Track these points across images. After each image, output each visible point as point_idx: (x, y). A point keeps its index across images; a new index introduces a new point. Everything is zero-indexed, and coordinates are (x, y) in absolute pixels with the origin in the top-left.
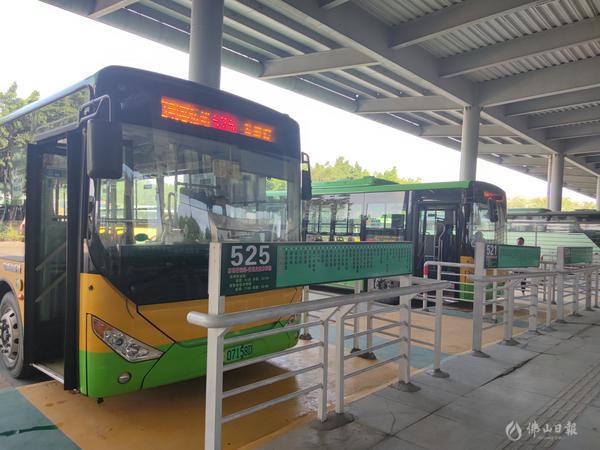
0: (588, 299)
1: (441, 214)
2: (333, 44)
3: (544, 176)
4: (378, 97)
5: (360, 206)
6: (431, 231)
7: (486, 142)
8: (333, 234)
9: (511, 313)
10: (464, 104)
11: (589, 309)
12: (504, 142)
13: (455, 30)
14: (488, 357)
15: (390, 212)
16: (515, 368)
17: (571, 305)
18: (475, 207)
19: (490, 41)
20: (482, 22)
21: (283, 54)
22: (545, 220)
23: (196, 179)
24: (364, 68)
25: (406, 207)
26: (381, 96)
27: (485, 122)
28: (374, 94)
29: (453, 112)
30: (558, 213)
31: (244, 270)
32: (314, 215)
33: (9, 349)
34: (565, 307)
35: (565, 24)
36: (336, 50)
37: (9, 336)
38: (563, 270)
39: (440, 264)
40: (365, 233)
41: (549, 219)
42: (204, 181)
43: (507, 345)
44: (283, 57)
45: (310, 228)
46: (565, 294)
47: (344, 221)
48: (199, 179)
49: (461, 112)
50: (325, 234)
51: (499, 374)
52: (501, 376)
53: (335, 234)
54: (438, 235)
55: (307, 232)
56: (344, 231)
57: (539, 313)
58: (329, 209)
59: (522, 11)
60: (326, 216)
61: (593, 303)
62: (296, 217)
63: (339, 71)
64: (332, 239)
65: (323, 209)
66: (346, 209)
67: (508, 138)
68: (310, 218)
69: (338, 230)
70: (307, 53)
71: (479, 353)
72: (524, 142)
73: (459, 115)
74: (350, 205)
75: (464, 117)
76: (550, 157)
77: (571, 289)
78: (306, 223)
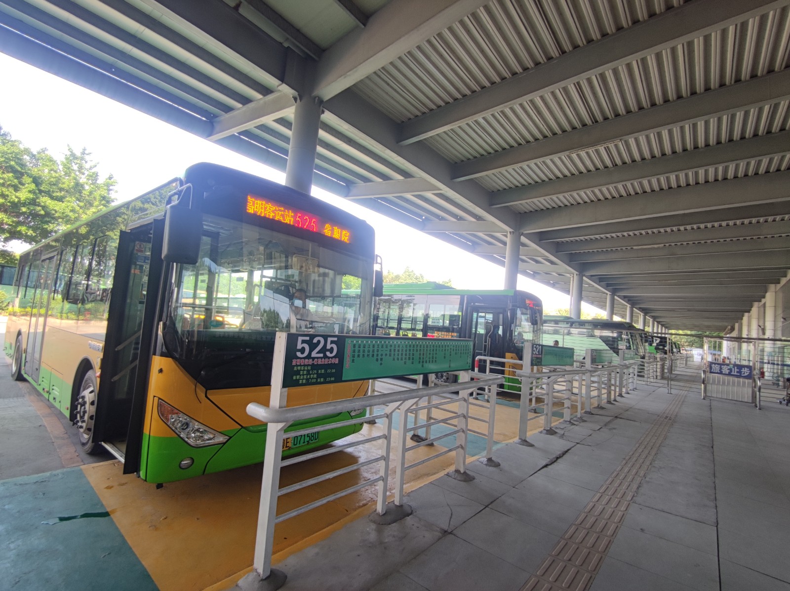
0: (609, 393)
1: (490, 317)
2: (406, 174)
3: (567, 291)
4: (440, 220)
5: (423, 306)
6: (481, 331)
7: (523, 261)
8: (399, 328)
9: (550, 405)
10: (509, 229)
11: (609, 402)
12: (537, 262)
13: (503, 170)
14: (532, 446)
15: (448, 313)
16: (557, 458)
17: (596, 398)
18: (519, 312)
19: (530, 181)
20: (524, 165)
21: (366, 180)
22: (568, 325)
23: (282, 274)
24: (429, 195)
25: (461, 309)
26: (443, 219)
27: (524, 245)
28: (438, 216)
29: (499, 235)
30: (578, 320)
31: (310, 362)
32: (384, 312)
33: (84, 425)
34: (592, 400)
35: (589, 171)
36: (409, 179)
37: (85, 412)
38: (591, 369)
39: (489, 359)
40: (426, 329)
41: (571, 325)
42: (288, 276)
43: (547, 434)
44: (365, 182)
45: (380, 323)
46: (592, 389)
47: (410, 318)
48: (284, 274)
49: (506, 236)
50: (392, 328)
51: (544, 463)
52: (546, 466)
53: (401, 328)
54: (487, 333)
55: (376, 326)
56: (409, 326)
57: (572, 405)
58: (397, 307)
59: (555, 158)
60: (394, 313)
61: (612, 397)
62: (367, 313)
63: (409, 196)
64: (398, 333)
65: (392, 307)
66: (412, 307)
67: (539, 259)
68: (380, 314)
69: (403, 325)
70: (384, 180)
71: (525, 442)
72: (552, 263)
73: (504, 238)
74: (415, 305)
75: (508, 240)
76: (572, 276)
77: (595, 385)
78: (376, 318)
